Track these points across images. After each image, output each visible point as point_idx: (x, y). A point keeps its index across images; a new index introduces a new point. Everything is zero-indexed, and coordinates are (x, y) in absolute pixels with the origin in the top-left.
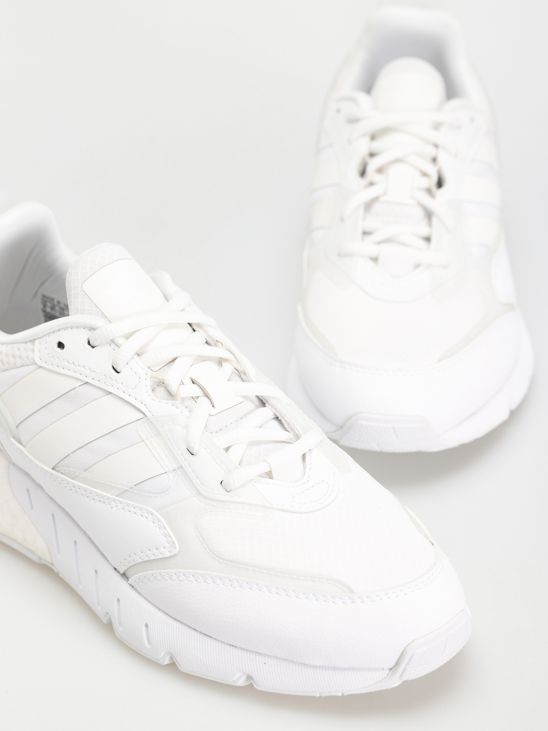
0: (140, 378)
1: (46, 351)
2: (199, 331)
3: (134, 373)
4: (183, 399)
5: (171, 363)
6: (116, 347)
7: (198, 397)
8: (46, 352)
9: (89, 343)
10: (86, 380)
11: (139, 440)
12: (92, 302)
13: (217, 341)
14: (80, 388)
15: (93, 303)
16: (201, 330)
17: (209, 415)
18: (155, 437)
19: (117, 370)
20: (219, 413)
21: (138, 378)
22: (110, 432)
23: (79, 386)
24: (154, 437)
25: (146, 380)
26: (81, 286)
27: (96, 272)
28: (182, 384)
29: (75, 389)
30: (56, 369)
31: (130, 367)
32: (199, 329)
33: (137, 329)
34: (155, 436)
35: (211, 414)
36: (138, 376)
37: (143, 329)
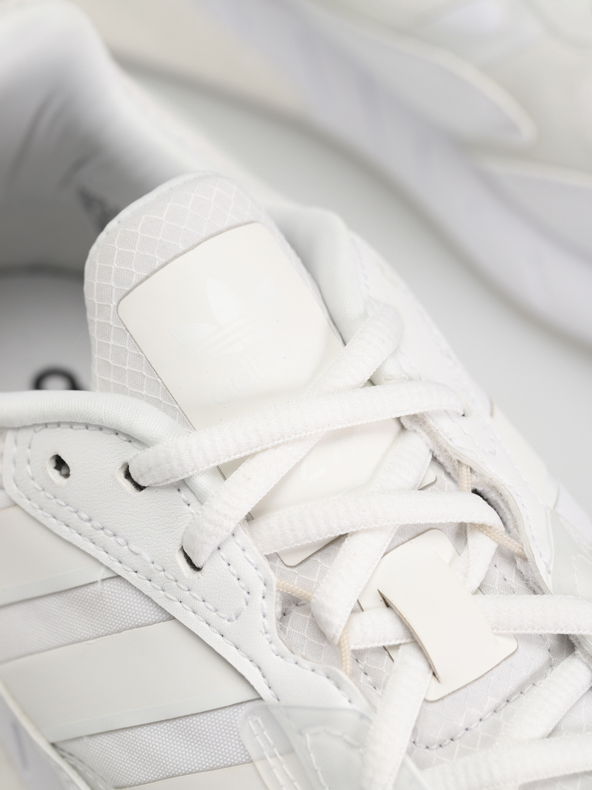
0: (249, 593)
1: (28, 468)
2: (415, 431)
3: (235, 579)
4: (358, 655)
5: (332, 547)
6: (192, 499)
7: (396, 647)
8: (29, 471)
9: (128, 475)
10: (118, 569)
11: (243, 756)
12: (141, 353)
13: (459, 462)
14: (105, 584)
15: (144, 359)
16: (419, 430)
17: (425, 701)
18: (280, 758)
19: (194, 561)
20: (449, 694)
21: (245, 593)
22: (175, 719)
23: (103, 580)
24: (278, 755)
25: (264, 597)
26: (117, 307)
27: (156, 271)
28: (360, 609)
29: (95, 585)
30: (52, 523)
31: (224, 559)
32: (415, 427)
33: (248, 453)
34: (281, 754)
35: (430, 698)
36: (243, 589)
37: (263, 451)
